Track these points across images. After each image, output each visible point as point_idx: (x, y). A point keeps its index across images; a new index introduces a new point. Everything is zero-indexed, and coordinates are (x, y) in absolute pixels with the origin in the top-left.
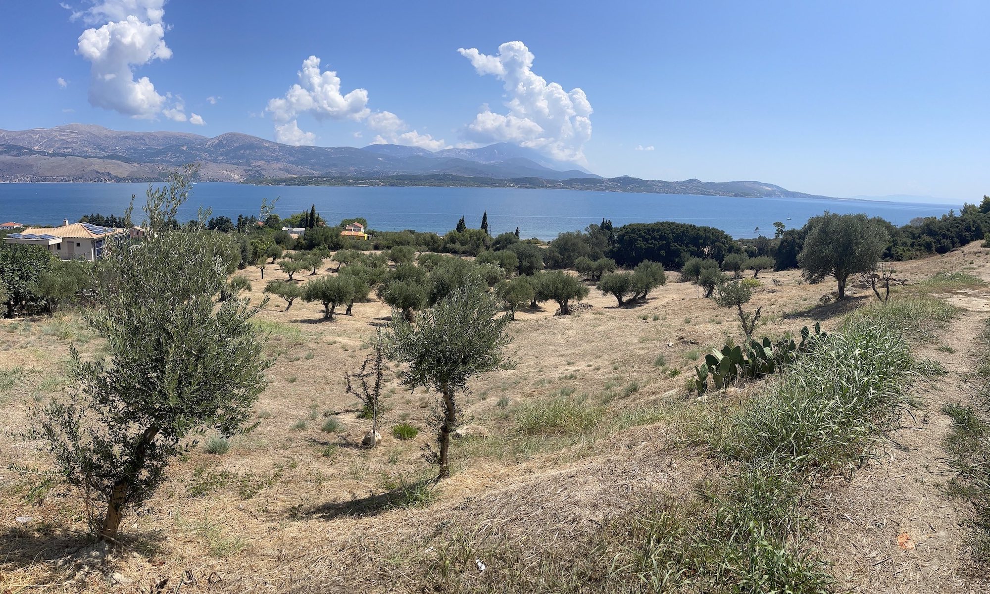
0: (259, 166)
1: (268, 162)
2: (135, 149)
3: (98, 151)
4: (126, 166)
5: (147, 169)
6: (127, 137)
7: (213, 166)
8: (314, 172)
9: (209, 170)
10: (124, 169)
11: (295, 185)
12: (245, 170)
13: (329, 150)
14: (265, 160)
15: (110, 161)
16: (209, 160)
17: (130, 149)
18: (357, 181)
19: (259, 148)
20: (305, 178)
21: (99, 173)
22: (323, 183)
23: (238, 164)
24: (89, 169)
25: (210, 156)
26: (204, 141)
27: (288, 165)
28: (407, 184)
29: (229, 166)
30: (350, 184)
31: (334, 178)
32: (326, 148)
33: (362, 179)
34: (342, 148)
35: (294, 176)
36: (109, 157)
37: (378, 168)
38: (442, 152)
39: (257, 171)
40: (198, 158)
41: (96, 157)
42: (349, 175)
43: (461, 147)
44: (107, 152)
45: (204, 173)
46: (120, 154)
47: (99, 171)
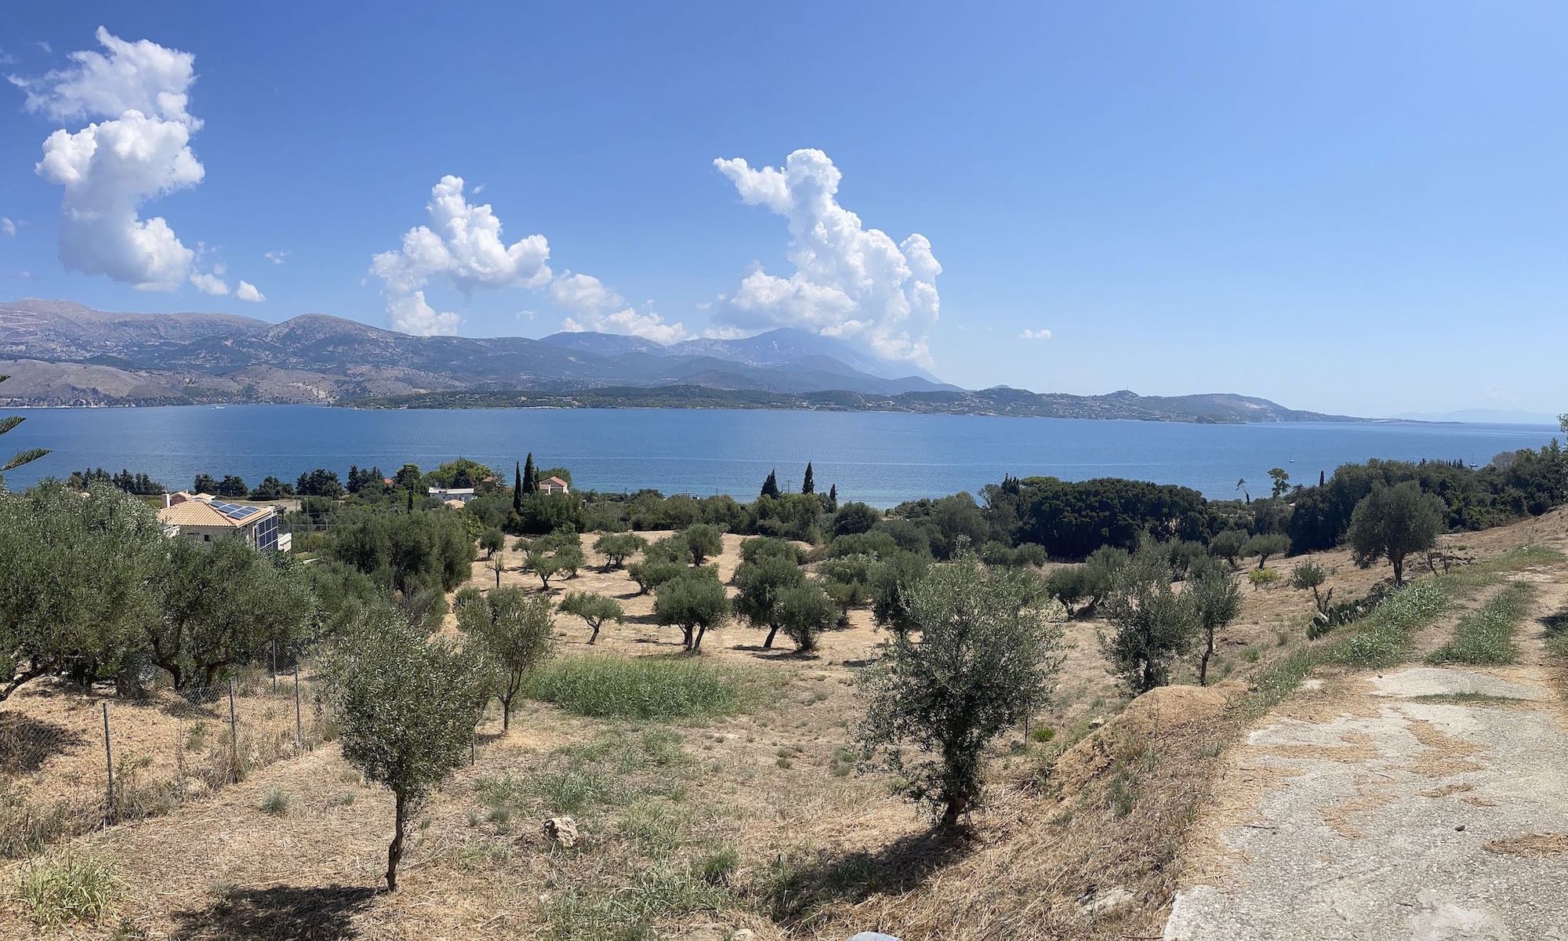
0: (362, 375)
1: (377, 366)
2: (141, 346)
3: (73, 349)
4: (125, 375)
5: (163, 382)
6: (125, 324)
7: (281, 373)
8: (457, 383)
9: (274, 383)
10: (123, 382)
11: (425, 407)
12: (337, 382)
13: (481, 343)
14: (370, 362)
15: (95, 367)
16: (273, 364)
17: (133, 345)
18: (535, 399)
19: (361, 342)
20: (443, 394)
21: (76, 389)
22: (475, 404)
23: (323, 372)
24: (59, 382)
25: (275, 357)
26: (263, 329)
27: (411, 372)
28: (622, 404)
29: (310, 375)
30: (523, 405)
31: (493, 394)
32: (476, 340)
33: (542, 395)
34: (505, 339)
35: (423, 391)
36: (94, 360)
37: (567, 375)
38: (682, 344)
39: (358, 384)
40: (254, 362)
41: (71, 361)
42: (519, 388)
43: (714, 337)
44: (90, 351)
45: (264, 387)
46: (115, 354)
47: (77, 386)
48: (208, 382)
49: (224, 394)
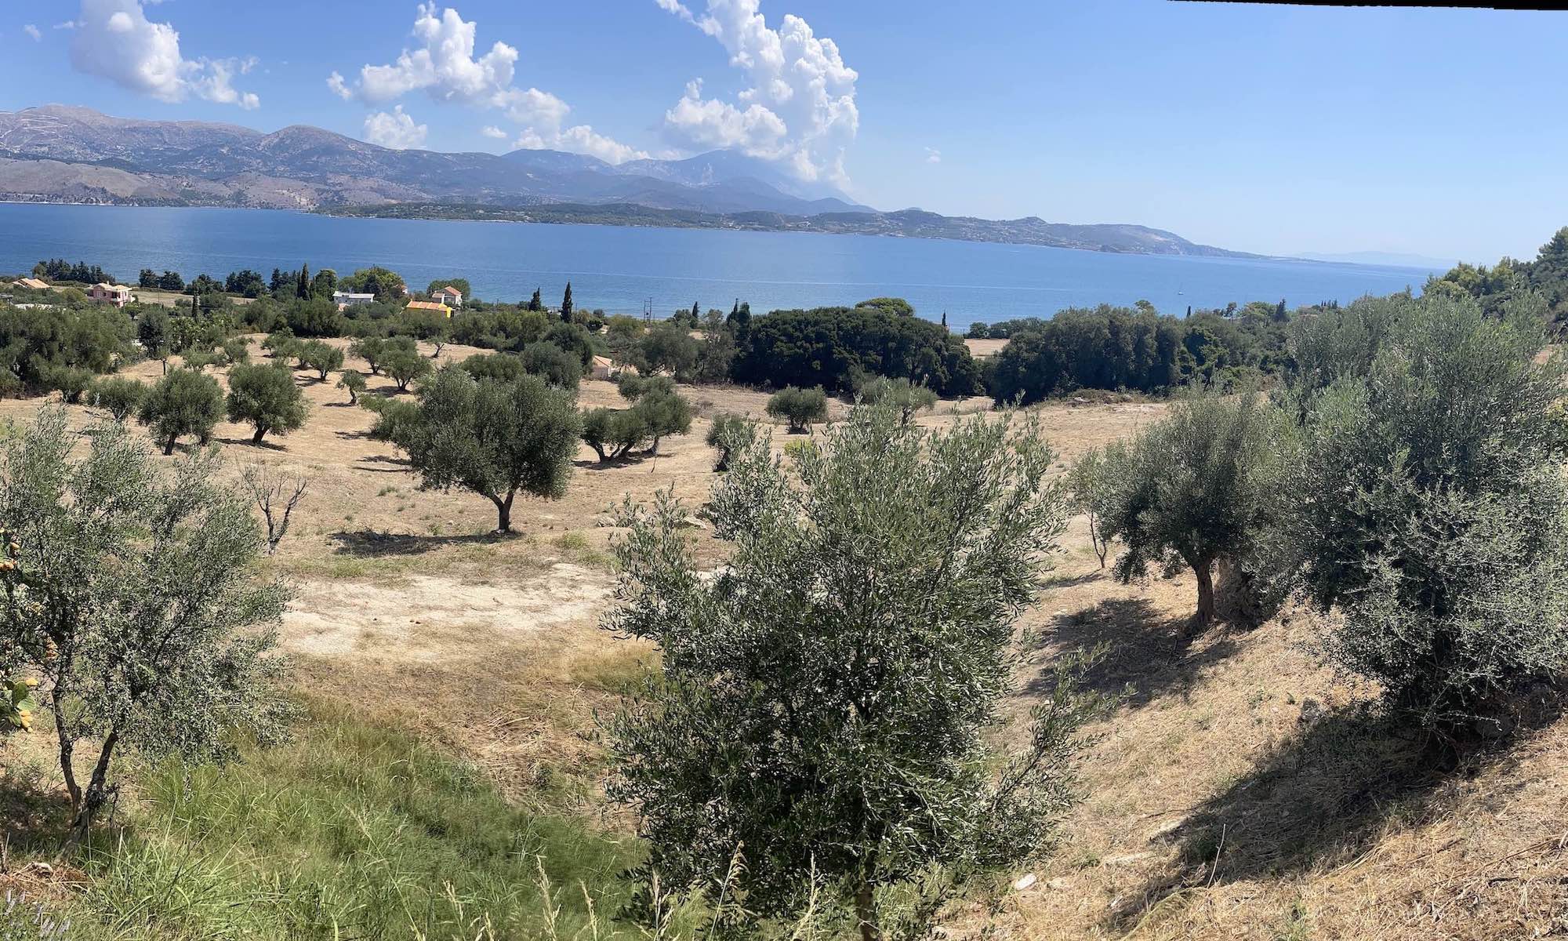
0: (341, 184)
1: (355, 177)
2: (147, 151)
3: (89, 151)
4: (130, 177)
5: (164, 185)
6: (135, 130)
7: (268, 180)
8: (425, 196)
9: (262, 190)
10: (126, 184)
11: (392, 217)
12: (319, 190)
14: (349, 173)
15: (104, 169)
16: (263, 173)
17: (140, 149)
18: (491, 212)
19: (341, 153)
20: (410, 205)
21: (88, 189)
22: (437, 215)
23: (307, 180)
24: (73, 181)
25: (265, 165)
26: (256, 139)
27: (385, 183)
28: (569, 220)
29: (293, 183)
30: (478, 217)
31: (454, 206)
33: (499, 209)
34: (472, 154)
35: (393, 202)
36: (106, 163)
37: (525, 191)
38: (629, 164)
39: (337, 193)
40: (246, 168)
41: (85, 162)
42: (480, 202)
44: (101, 154)
45: (254, 193)
46: (124, 158)
47: (89, 186)
48: (203, 186)
49: (216, 198)
